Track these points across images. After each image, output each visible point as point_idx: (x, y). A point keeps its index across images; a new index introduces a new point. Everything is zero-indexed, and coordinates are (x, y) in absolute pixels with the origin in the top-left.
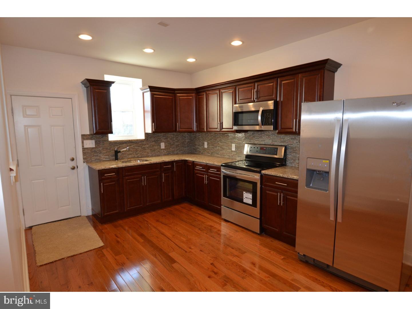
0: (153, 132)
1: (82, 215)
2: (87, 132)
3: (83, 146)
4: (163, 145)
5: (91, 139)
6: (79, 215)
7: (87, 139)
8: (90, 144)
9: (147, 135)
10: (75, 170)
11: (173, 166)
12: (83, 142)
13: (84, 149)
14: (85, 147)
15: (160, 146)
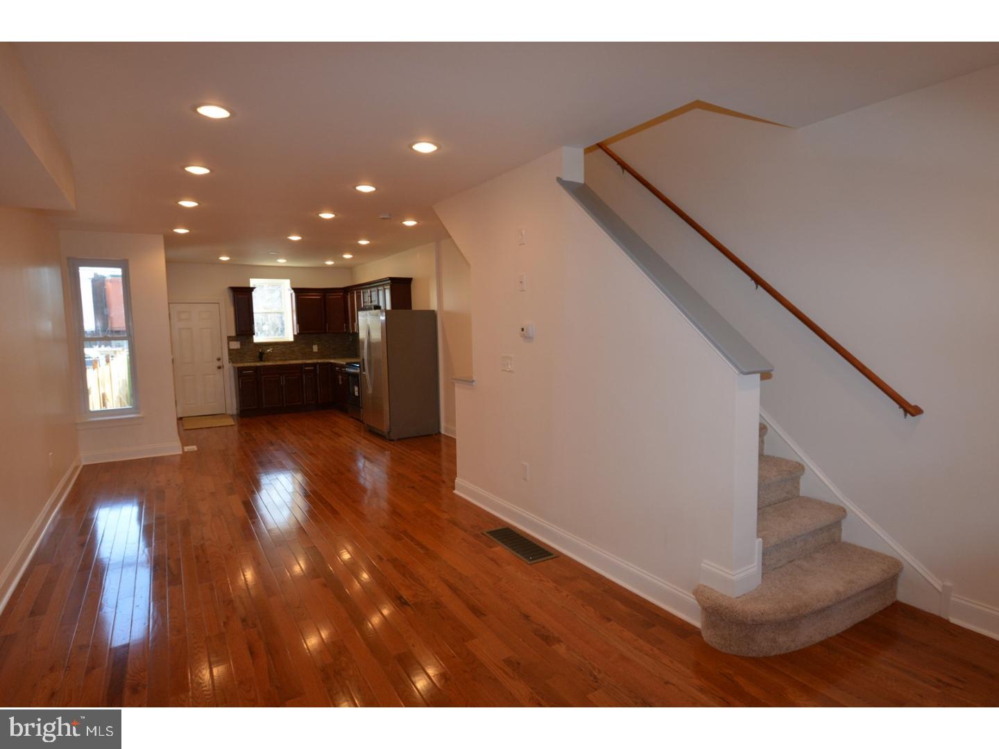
0: (298, 334)
1: (228, 413)
2: (233, 334)
3: (229, 347)
4: (315, 348)
5: (237, 341)
6: (224, 412)
7: (232, 341)
8: (235, 345)
9: (294, 336)
10: (221, 370)
11: (315, 369)
12: (228, 344)
13: (229, 350)
14: (231, 347)
15: (312, 349)
